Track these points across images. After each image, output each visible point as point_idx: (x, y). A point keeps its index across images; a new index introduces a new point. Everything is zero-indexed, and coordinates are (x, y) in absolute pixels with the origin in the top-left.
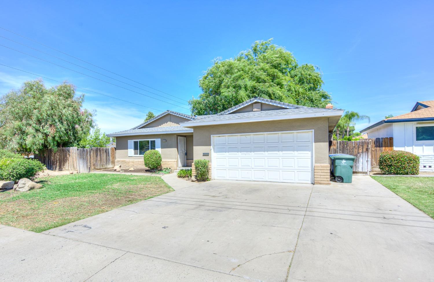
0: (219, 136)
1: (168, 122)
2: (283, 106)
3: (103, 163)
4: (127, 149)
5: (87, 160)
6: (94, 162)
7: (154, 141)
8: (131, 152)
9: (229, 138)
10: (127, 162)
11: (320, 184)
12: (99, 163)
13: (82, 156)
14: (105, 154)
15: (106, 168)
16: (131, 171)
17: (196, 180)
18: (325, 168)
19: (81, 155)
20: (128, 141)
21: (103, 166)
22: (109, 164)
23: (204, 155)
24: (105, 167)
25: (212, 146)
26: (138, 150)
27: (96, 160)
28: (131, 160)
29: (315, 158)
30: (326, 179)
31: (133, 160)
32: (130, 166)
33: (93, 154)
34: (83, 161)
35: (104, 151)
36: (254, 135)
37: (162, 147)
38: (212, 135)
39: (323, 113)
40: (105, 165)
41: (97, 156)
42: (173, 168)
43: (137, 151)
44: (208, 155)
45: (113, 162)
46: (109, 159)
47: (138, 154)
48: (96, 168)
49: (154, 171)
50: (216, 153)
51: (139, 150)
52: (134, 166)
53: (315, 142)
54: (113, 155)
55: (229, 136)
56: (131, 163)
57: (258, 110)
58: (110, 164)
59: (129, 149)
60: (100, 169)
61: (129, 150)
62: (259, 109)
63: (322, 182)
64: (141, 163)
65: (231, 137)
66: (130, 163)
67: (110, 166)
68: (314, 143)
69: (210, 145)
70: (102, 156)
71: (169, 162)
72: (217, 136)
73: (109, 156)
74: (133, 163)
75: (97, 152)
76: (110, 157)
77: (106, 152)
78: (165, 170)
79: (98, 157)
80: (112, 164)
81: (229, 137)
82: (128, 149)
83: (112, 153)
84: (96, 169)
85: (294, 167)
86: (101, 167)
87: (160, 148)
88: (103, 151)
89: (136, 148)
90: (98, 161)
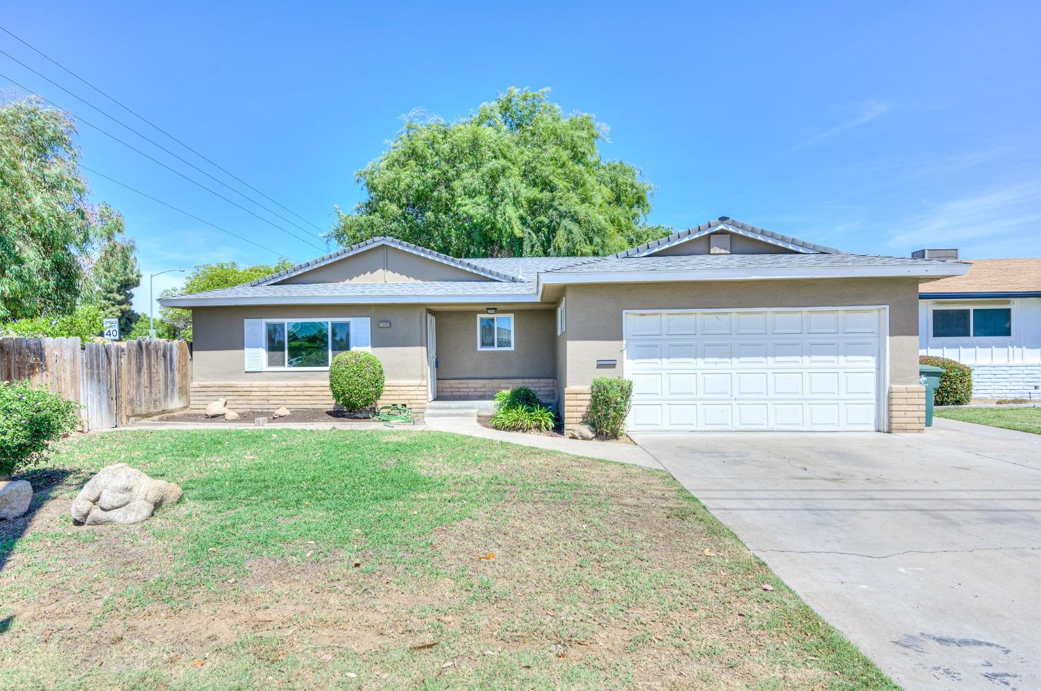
0: (642, 315)
1: (379, 269)
2: (791, 247)
3: (156, 395)
4: (242, 347)
5: (111, 387)
6: (133, 392)
7: (346, 325)
8: (256, 357)
9: (670, 320)
10: (240, 389)
11: (905, 430)
12: (144, 392)
13: (96, 372)
14: (162, 364)
15: (164, 412)
16: (282, 418)
17: (594, 435)
18: (916, 395)
19: (92, 367)
20: (246, 321)
21: (158, 403)
22: (172, 398)
23: (599, 366)
24: (162, 408)
25: (624, 341)
26: (283, 350)
27: (139, 384)
28: (256, 383)
29: (890, 371)
30: (916, 420)
31: (265, 383)
32: (253, 402)
33: (129, 363)
34: (99, 388)
35: (160, 354)
36: (740, 313)
37: (376, 343)
38: (624, 311)
39: (926, 268)
40: (163, 402)
41: (139, 371)
42: (413, 406)
43: (279, 353)
44: (613, 366)
45: (184, 391)
46: (173, 380)
47: (284, 365)
48: (138, 410)
49: (365, 415)
50: (633, 359)
51: (286, 352)
52: (271, 402)
53: (890, 335)
54: (183, 366)
55: (670, 314)
56: (258, 394)
57: (723, 251)
58: (176, 396)
59: (250, 347)
60: (148, 415)
61: (247, 351)
62: (725, 249)
63: (909, 426)
64: (297, 393)
65: (676, 317)
66: (253, 394)
67: (175, 404)
68: (888, 337)
69: (621, 339)
70: (153, 370)
71: (402, 388)
72: (635, 314)
73: (172, 370)
74: (266, 394)
75: (140, 358)
76: (176, 373)
77: (164, 356)
78: (389, 410)
79: (142, 374)
80: (180, 399)
81: (672, 317)
82: (246, 349)
83: (179, 362)
84: (139, 415)
85: (838, 394)
86: (152, 410)
87: (370, 347)
88: (157, 352)
89: (274, 345)
90: (142, 388)
